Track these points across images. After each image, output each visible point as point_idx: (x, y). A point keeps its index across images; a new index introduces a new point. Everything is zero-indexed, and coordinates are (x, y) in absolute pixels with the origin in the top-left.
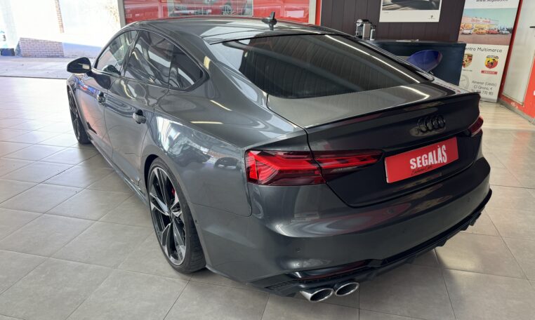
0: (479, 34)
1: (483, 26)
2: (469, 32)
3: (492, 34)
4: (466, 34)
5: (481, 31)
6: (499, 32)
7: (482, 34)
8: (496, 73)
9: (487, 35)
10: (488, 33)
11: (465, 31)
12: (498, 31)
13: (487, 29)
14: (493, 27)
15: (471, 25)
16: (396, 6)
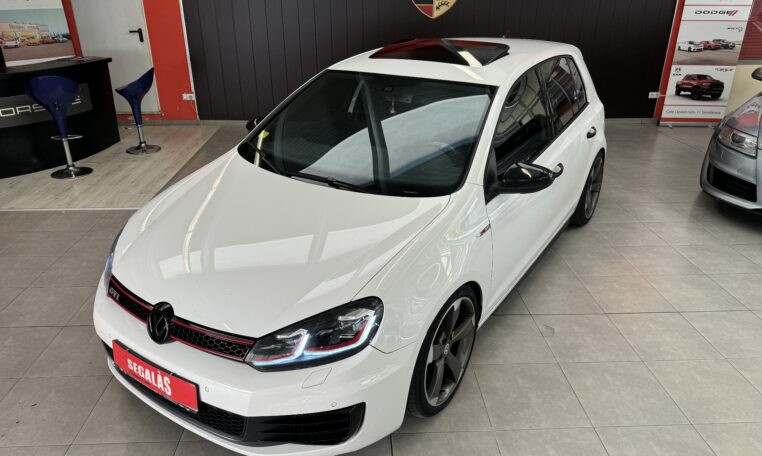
0: (31, 45)
1: (32, 34)
2: (13, 44)
3: (48, 43)
4: (11, 47)
5: (32, 41)
6: (54, 40)
7: (34, 44)
9: (42, 46)
10: (43, 42)
11: (8, 44)
12: (53, 38)
13: (38, 37)
14: (45, 34)
15: (12, 34)
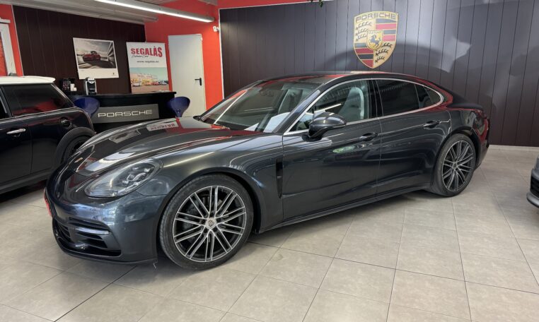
0: (147, 85)
1: (148, 80)
2: (138, 84)
4: (137, 86)
5: (148, 83)
7: (149, 85)
9: (152, 86)
10: (154, 84)
11: (135, 84)
12: (159, 83)
13: (151, 82)
14: (155, 80)
15: (138, 80)
16: (87, 65)
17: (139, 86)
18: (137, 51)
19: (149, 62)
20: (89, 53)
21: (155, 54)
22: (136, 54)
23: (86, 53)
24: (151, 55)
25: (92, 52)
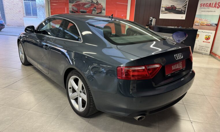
0: (202, 25)
1: (204, 22)
3: (208, 26)
4: (197, 25)
5: (203, 24)
7: (204, 25)
8: (209, 42)
9: (206, 26)
10: (206, 25)
12: (211, 24)
13: (206, 23)
14: (209, 23)
15: (199, 22)
16: (167, 12)
17: (198, 25)
18: (204, 5)
19: (209, 11)
20: (170, 6)
21: (215, 6)
22: (202, 7)
23: (168, 6)
24: (212, 7)
25: (171, 6)
